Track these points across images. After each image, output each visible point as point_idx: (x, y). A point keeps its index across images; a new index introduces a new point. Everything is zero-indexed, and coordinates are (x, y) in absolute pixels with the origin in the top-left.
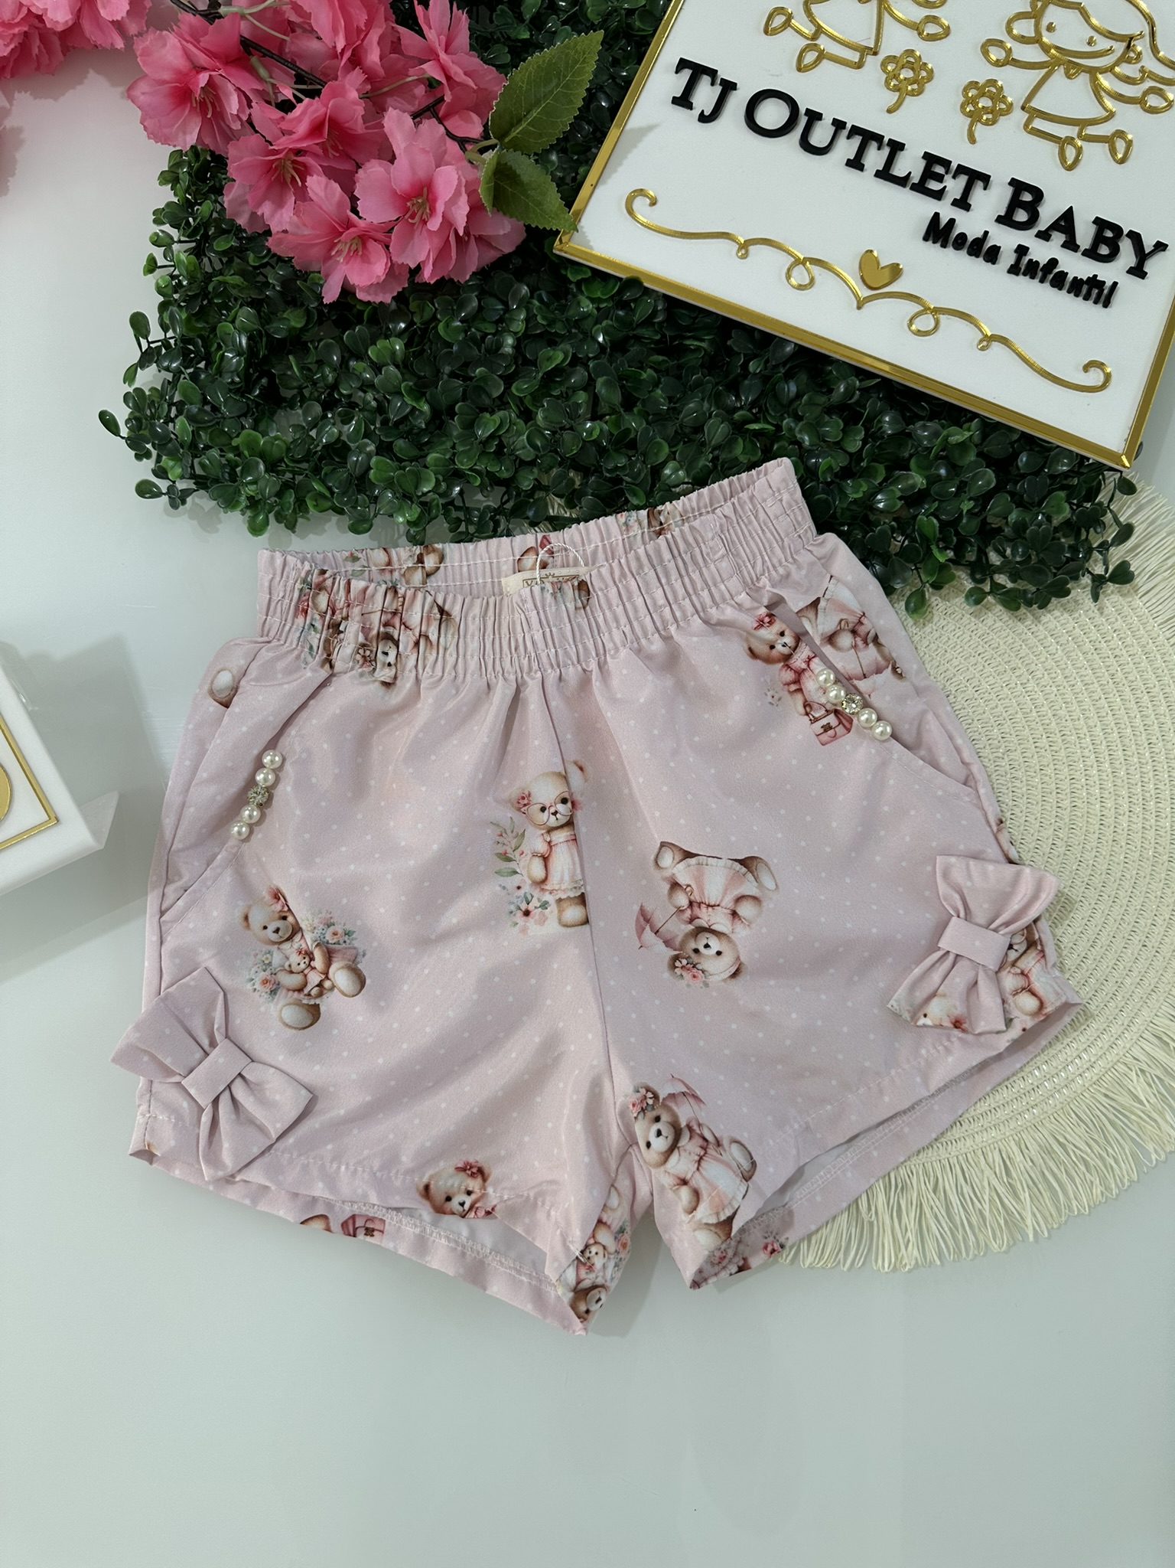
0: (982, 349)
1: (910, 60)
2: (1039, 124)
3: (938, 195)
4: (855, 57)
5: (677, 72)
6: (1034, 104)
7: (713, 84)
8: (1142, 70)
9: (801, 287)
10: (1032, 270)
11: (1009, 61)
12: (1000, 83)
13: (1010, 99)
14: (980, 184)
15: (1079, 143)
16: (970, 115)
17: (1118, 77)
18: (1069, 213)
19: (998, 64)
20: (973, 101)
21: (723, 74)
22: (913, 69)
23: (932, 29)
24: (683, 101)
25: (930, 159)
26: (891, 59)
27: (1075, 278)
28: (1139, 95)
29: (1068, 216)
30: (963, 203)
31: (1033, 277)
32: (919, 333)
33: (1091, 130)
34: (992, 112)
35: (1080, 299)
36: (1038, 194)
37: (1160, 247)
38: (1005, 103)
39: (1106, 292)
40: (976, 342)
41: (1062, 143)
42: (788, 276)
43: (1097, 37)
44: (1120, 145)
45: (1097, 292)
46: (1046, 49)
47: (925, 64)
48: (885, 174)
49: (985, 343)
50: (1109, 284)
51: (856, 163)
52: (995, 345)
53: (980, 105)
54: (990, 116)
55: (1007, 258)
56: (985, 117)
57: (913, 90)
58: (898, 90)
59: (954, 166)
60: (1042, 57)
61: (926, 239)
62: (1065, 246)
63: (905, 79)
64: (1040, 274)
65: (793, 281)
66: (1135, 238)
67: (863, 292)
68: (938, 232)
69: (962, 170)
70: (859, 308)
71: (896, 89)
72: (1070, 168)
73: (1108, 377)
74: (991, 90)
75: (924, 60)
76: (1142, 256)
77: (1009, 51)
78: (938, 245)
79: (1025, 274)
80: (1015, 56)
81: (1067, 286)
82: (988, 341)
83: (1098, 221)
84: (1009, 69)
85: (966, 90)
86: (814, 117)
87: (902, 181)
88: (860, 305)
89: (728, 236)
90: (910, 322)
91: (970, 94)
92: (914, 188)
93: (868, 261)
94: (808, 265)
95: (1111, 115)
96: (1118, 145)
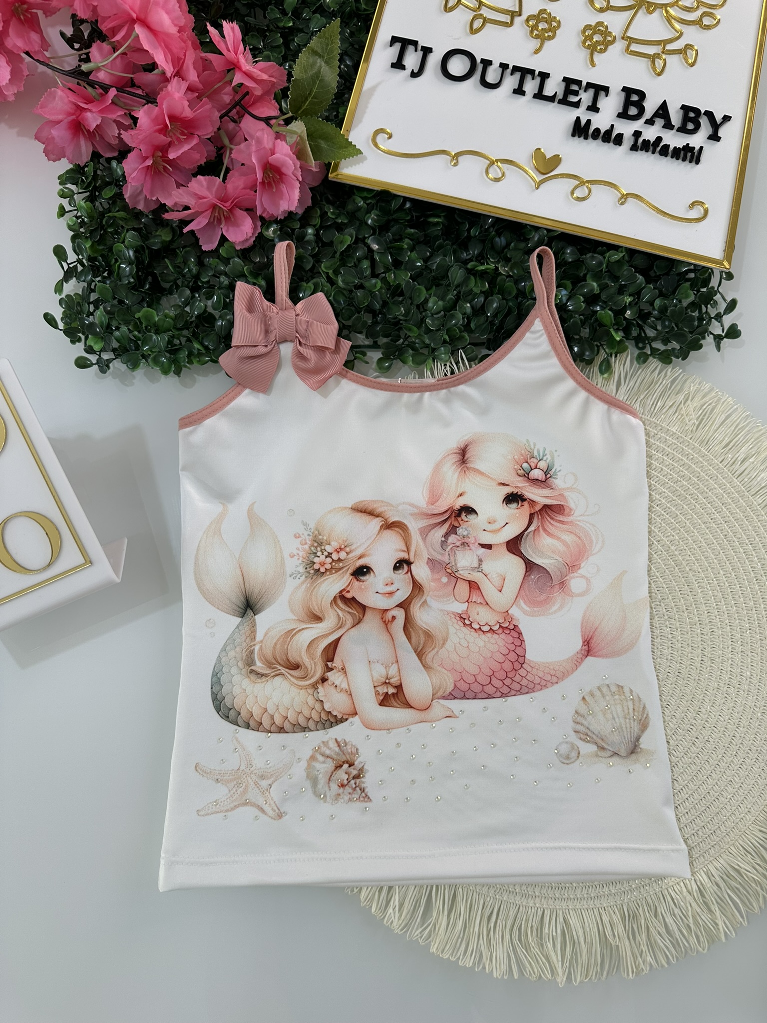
0: (622, 204)
1: (542, 16)
2: (634, 47)
3: (577, 105)
4: (506, 18)
5: (391, 46)
6: (629, 34)
7: (416, 51)
9: (497, 180)
10: (646, 146)
11: (609, 8)
12: (606, 24)
13: (614, 34)
14: (603, 93)
15: (664, 56)
16: (588, 47)
17: (680, 9)
19: (602, 10)
20: (590, 38)
21: (422, 43)
22: (546, 22)
24: (398, 65)
25: (568, 81)
26: (531, 17)
27: (675, 148)
28: (697, 18)
29: (664, 106)
30: (593, 108)
31: (647, 151)
32: (579, 199)
33: (669, 47)
34: (603, 44)
35: (680, 161)
36: (642, 95)
37: (727, 118)
38: (611, 37)
39: (696, 154)
40: (617, 200)
41: (652, 58)
42: (487, 172)
44: (691, 54)
45: (690, 155)
47: (555, 18)
48: (539, 95)
49: (623, 200)
50: (697, 148)
51: (519, 91)
52: (630, 200)
53: (594, 40)
54: (602, 47)
55: (628, 141)
56: (599, 48)
57: (548, 36)
58: (539, 38)
59: (584, 84)
61: (573, 135)
62: (664, 127)
63: (542, 29)
64: (651, 148)
65: (490, 176)
66: (710, 115)
67: (538, 178)
68: (580, 130)
69: (590, 85)
70: (537, 188)
71: (537, 37)
72: (659, 74)
73: (706, 212)
74: (599, 29)
75: (553, 15)
76: (715, 126)
77: (608, 1)
78: (582, 138)
79: (641, 150)
80: (612, 4)
81: (670, 153)
83: (684, 107)
84: (610, 13)
85: (584, 31)
86: (487, 63)
87: (551, 99)
88: (538, 185)
89: (443, 152)
90: (572, 193)
91: (587, 34)
92: (560, 102)
93: (538, 154)
94: (499, 164)
95: (681, 34)
96: (689, 54)
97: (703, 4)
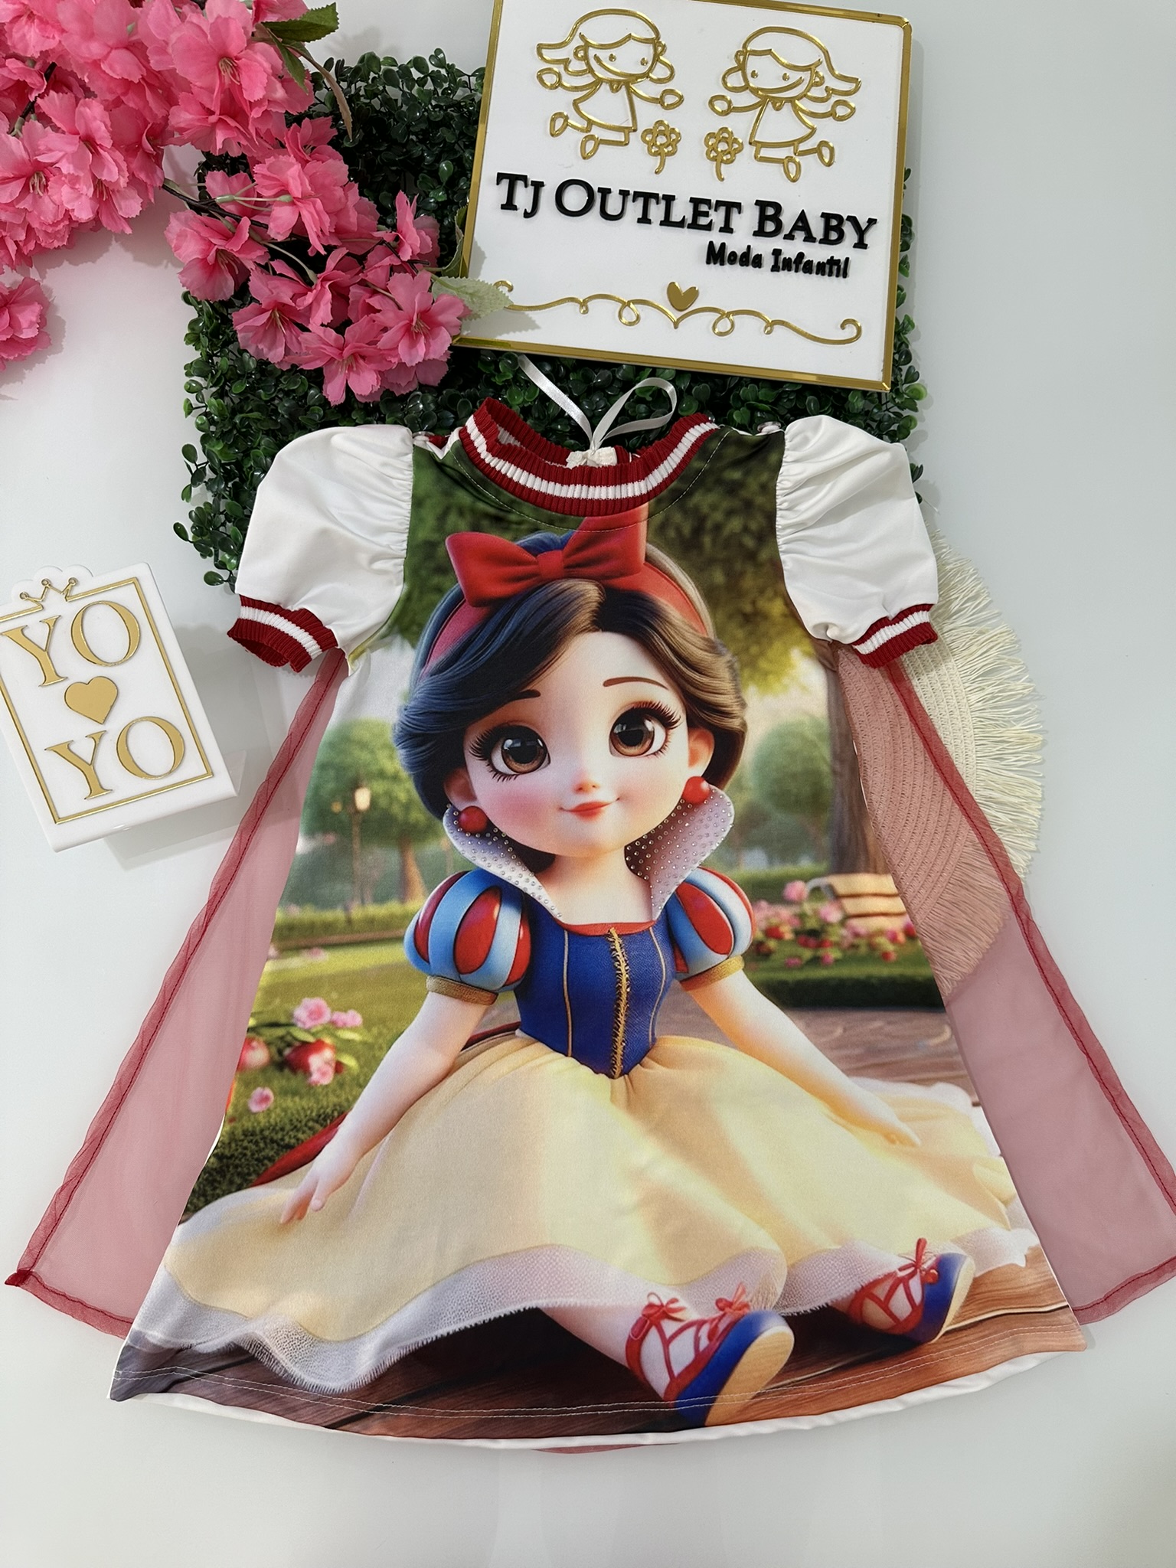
0: (768, 333)
1: (661, 129)
2: (765, 152)
3: (708, 227)
4: (620, 137)
6: (756, 139)
7: (526, 186)
8: (827, 90)
9: (631, 324)
10: (787, 265)
11: (731, 109)
12: (730, 130)
13: (740, 141)
14: (735, 210)
15: (797, 159)
16: (714, 159)
17: (811, 99)
18: (803, 214)
19: (725, 113)
20: (714, 148)
21: (531, 178)
22: (665, 135)
23: (670, 100)
24: (509, 205)
25: (696, 202)
26: (647, 132)
27: (819, 263)
28: (829, 109)
29: (802, 217)
30: (727, 229)
31: (789, 270)
32: (721, 334)
33: (803, 147)
34: (729, 153)
35: (826, 276)
36: (778, 207)
37: (872, 222)
38: (737, 143)
39: (842, 266)
40: (763, 329)
41: (784, 162)
42: (620, 316)
43: (789, 73)
44: (826, 152)
45: (836, 268)
46: (755, 91)
47: (674, 129)
48: (667, 222)
49: (769, 328)
50: (843, 260)
51: (644, 219)
52: (776, 327)
53: (719, 150)
54: (729, 156)
55: (768, 261)
56: (725, 158)
57: (669, 151)
58: (660, 154)
59: (713, 202)
60: (754, 100)
61: (708, 262)
62: (804, 240)
63: (661, 145)
64: (794, 266)
65: (624, 320)
66: (853, 220)
67: (675, 315)
68: (716, 255)
69: (719, 203)
70: (676, 327)
71: (656, 154)
72: (794, 180)
73: (859, 330)
74: (723, 136)
75: (671, 127)
76: (861, 233)
77: (730, 103)
78: (718, 265)
79: (783, 269)
80: (735, 104)
81: (815, 269)
82: (771, 325)
83: (824, 215)
84: (732, 115)
85: (707, 141)
86: (605, 192)
87: (681, 224)
88: (676, 325)
89: (572, 300)
90: (714, 328)
91: (710, 143)
92: (690, 226)
93: (672, 289)
94: (632, 305)
95: (813, 131)
96: (824, 152)
97: (835, 92)
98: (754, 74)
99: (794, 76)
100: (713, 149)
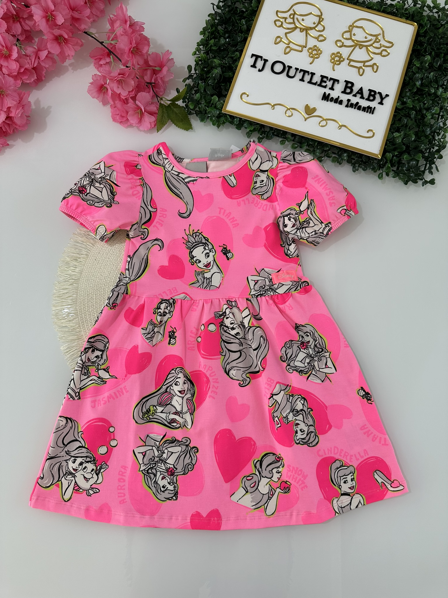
1: (315, 48)
2: (352, 63)
3: (325, 87)
4: (300, 49)
5: (251, 58)
6: (350, 58)
7: (261, 60)
8: (381, 45)
9: (289, 116)
10: (352, 106)
11: (343, 46)
12: (341, 53)
13: (344, 57)
14: (336, 83)
15: (364, 68)
16: (333, 63)
17: (374, 47)
18: (361, 88)
19: (340, 47)
21: (264, 57)
22: (316, 51)
23: (321, 38)
24: (254, 66)
25: (322, 77)
26: (310, 48)
27: (364, 107)
28: (380, 52)
29: (361, 89)
30: (332, 89)
31: (352, 108)
32: (322, 126)
34: (339, 61)
35: (365, 112)
36: (353, 84)
37: (387, 96)
38: (342, 58)
40: (338, 127)
41: (359, 68)
42: (286, 113)
43: (368, 36)
44: (375, 67)
45: (370, 110)
46: (353, 41)
48: (310, 82)
49: (340, 127)
50: (373, 107)
51: (302, 80)
52: (343, 128)
53: (335, 60)
54: (338, 63)
55: (345, 103)
57: (317, 57)
58: (313, 57)
59: (329, 78)
60: (353, 44)
61: (322, 99)
62: (361, 98)
63: (314, 54)
64: (354, 107)
65: (287, 115)
66: (380, 94)
67: (307, 116)
68: (326, 97)
69: (331, 79)
70: (305, 121)
72: (361, 75)
73: (374, 134)
74: (338, 55)
75: (319, 48)
76: (382, 99)
77: (343, 43)
78: (326, 101)
79: (350, 107)
80: (345, 44)
81: (362, 109)
83: (369, 90)
84: (343, 48)
85: (331, 56)
86: (290, 67)
87: (315, 84)
89: (269, 104)
90: (320, 123)
92: (318, 85)
93: (307, 107)
94: (291, 110)
95: (372, 59)
96: (375, 68)
97: (384, 46)
98: (354, 35)
99: (369, 38)
100: (333, 59)
